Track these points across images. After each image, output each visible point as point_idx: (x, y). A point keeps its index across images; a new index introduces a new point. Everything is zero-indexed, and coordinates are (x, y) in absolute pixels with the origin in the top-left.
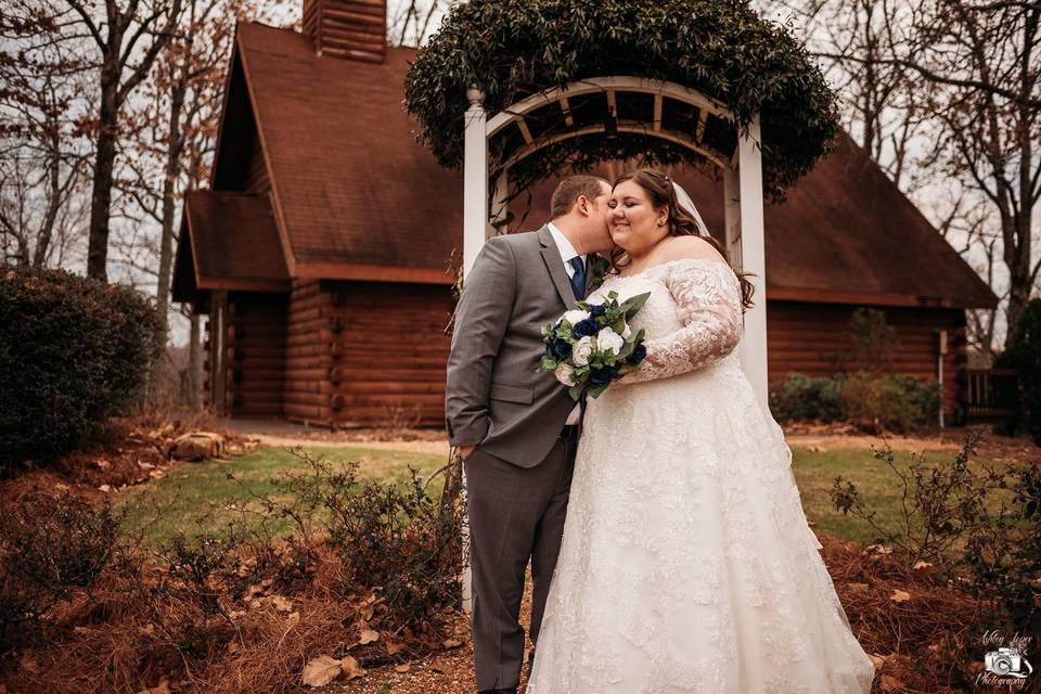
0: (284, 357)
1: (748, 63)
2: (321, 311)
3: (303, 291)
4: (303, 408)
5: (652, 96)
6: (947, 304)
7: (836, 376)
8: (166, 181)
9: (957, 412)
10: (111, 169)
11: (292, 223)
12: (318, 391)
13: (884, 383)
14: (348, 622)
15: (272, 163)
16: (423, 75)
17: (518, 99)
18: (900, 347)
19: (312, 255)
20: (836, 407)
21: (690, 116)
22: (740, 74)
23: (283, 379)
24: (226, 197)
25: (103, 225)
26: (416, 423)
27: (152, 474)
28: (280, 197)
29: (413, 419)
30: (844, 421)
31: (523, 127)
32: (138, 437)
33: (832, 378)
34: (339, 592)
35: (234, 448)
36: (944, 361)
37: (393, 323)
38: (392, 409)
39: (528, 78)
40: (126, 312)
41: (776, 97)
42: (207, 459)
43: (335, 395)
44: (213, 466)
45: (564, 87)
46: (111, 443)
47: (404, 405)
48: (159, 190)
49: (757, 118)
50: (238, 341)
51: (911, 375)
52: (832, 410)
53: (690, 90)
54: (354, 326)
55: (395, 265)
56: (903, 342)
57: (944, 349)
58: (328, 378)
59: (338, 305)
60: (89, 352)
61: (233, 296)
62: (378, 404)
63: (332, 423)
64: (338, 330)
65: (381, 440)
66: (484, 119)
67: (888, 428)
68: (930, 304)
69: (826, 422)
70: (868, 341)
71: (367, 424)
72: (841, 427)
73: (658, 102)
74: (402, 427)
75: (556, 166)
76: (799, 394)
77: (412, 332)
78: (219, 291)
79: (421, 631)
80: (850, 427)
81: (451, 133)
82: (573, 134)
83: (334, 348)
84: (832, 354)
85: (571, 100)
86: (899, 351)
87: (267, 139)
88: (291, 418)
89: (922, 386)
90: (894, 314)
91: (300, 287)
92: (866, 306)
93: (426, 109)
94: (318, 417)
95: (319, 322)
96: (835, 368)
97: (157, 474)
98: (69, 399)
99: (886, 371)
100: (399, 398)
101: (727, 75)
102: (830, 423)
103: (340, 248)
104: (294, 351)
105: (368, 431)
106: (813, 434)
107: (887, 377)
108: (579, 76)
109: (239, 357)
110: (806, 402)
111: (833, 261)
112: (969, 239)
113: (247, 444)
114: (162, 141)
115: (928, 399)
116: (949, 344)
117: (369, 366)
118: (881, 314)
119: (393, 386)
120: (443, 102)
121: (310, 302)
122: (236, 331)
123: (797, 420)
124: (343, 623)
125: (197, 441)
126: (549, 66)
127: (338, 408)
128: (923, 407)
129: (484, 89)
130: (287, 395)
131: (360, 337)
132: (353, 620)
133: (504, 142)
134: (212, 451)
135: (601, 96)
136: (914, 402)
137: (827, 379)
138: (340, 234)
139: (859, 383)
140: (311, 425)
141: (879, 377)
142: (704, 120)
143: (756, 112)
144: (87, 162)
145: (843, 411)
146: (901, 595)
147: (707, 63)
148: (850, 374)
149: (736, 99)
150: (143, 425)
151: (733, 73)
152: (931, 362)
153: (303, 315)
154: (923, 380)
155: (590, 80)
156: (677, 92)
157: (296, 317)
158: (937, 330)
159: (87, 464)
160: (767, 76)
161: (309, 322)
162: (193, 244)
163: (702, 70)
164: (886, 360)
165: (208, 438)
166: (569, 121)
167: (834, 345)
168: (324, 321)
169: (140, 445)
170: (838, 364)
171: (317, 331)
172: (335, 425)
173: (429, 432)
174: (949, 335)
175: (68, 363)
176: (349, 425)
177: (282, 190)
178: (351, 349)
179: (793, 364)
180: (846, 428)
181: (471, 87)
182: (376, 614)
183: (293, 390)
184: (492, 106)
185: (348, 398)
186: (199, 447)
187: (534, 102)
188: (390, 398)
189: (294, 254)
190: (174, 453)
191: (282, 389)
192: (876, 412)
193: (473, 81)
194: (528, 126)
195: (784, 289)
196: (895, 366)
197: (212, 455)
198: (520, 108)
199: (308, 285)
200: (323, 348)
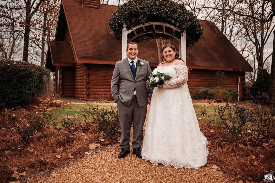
0: (75, 83)
1: (183, 20)
2: (84, 71)
3: (79, 66)
4: (79, 95)
5: (163, 26)
6: (240, 70)
7: (212, 88)
8: (43, 38)
9: (242, 97)
10: (29, 34)
11: (77, 49)
12: (83, 91)
13: (223, 90)
14: (98, 137)
15: (72, 34)
16: (113, 21)
17: (134, 27)
18: (228, 81)
19: (82, 57)
20: (211, 96)
21: (171, 30)
22: (181, 22)
23: (74, 88)
24: (59, 42)
25: (27, 49)
26: (108, 99)
27: (47, 110)
28: (74, 43)
29: (107, 98)
30: (213, 99)
31: (135, 32)
32: (42, 101)
33: (211, 89)
34: (95, 132)
35: (65, 104)
36: (239, 85)
37: (102, 74)
38: (102, 95)
39: (136, 22)
40: (41, 72)
41: (189, 27)
42: (60, 106)
43: (88, 92)
44: (61, 108)
45: (144, 24)
46: (37, 103)
47: (105, 95)
48: (41, 40)
49: (185, 31)
50: (63, 79)
51: (230, 88)
52: (210, 96)
53: (171, 25)
54: (92, 75)
55: (102, 60)
56: (229, 80)
57: (239, 82)
58: (86, 88)
59: (88, 70)
60: (33, 81)
61: (62, 68)
62: (99, 94)
63: (87, 99)
64: (88, 76)
65: (99, 103)
66: (126, 31)
67: (224, 101)
68: (236, 70)
69: (209, 99)
70: (220, 80)
71: (96, 99)
72: (212, 101)
73: (164, 27)
74: (105, 100)
75: (142, 40)
76: (202, 92)
77: (107, 77)
78: (57, 66)
79: (113, 139)
80: (215, 101)
81: (119, 34)
82: (146, 33)
83: (87, 80)
84: (211, 83)
85: (145, 27)
86: (228, 82)
87: (70, 28)
88: (76, 98)
89: (233, 91)
90: (227, 73)
91: (78, 65)
92: (220, 71)
93: (114, 29)
94: (84, 97)
95: (83, 74)
96: (212, 86)
97: (49, 110)
98: (29, 92)
99: (224, 87)
100: (104, 93)
101: (178, 22)
102: (210, 100)
103: (89, 56)
104: (77, 81)
105: (96, 101)
106: (205, 102)
107: (224, 88)
108: (147, 22)
109: (63, 83)
110: (204, 94)
111: (212, 59)
112: (249, 53)
113: (68, 104)
114: (41, 27)
115: (235, 94)
116: (241, 80)
117: (96, 85)
118: (223, 73)
119: (102, 90)
120: (118, 27)
121: (81, 69)
122: (62, 76)
123: (202, 99)
124: (97, 137)
125: (57, 102)
126: (140, 20)
127: (88, 95)
128: (233, 96)
129: (126, 24)
130: (75, 92)
131: (94, 78)
132: (99, 137)
133: (131, 36)
134: (61, 105)
135: (152, 26)
136: (231, 95)
137: (209, 89)
138: (89, 52)
139: (217, 90)
140: (82, 99)
141: (222, 88)
142: (174, 31)
143: (185, 30)
144: (22, 32)
145: (213, 97)
146: (212, 131)
147: (174, 20)
148: (215, 88)
149: (180, 27)
150: (43, 99)
151: (180, 22)
152: (236, 85)
153: (79, 72)
154: (234, 89)
155: (149, 23)
156: (168, 25)
157: (77, 73)
158: (238, 77)
159: (33, 107)
160: (187, 22)
161: (81, 74)
162: (51, 54)
163: (173, 21)
164: (225, 84)
165: (60, 101)
166: (145, 31)
167: (211, 80)
168: (85, 74)
169: (43, 103)
170: (213, 85)
171: (83, 76)
172: (88, 100)
173: (111, 101)
174: (241, 78)
175: (29, 84)
176: (91, 99)
177: (74, 41)
178: (91, 81)
179: (201, 85)
180: (213, 101)
181: (124, 24)
182: (104, 136)
183: (77, 91)
184: (128, 28)
185: (91, 93)
186: (58, 104)
187: (137, 27)
188: (101, 93)
189: (78, 57)
190: (52, 105)
191: (74, 91)
192: (221, 97)
193: (124, 23)
194: (136, 32)
195: (199, 66)
196: (227, 86)
197: (61, 106)
198: (134, 29)
199: (81, 65)
200: (85, 80)
